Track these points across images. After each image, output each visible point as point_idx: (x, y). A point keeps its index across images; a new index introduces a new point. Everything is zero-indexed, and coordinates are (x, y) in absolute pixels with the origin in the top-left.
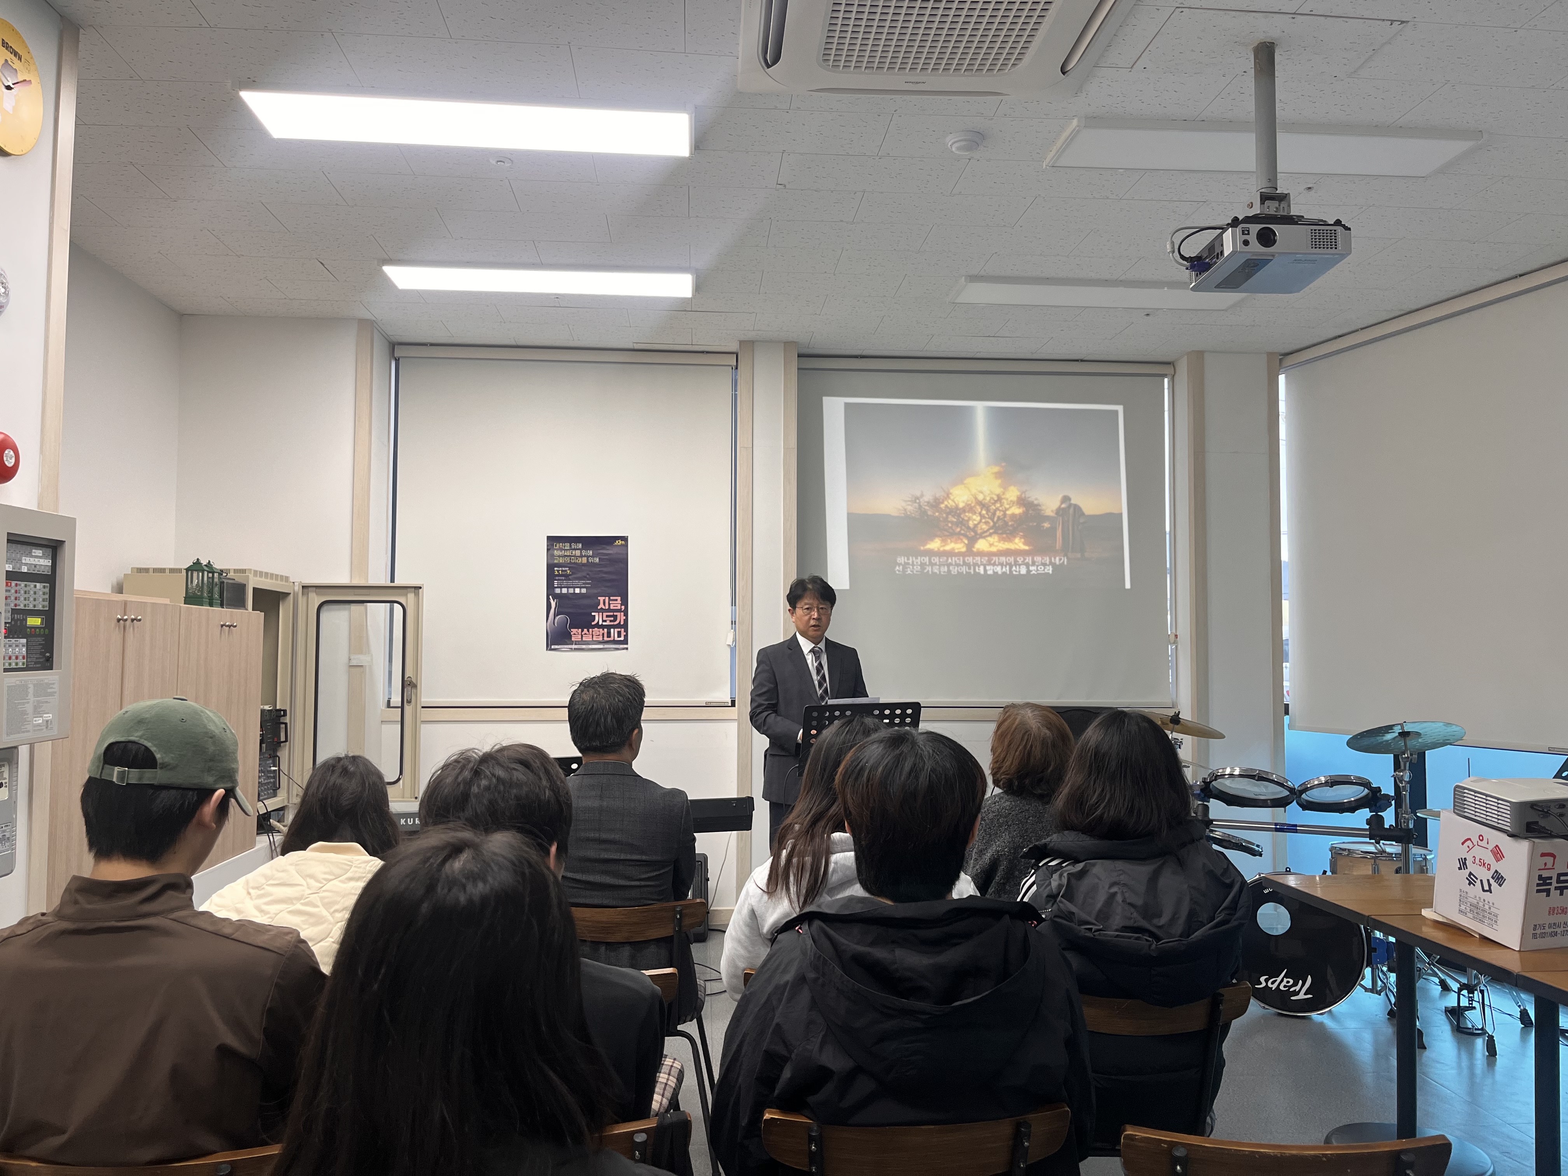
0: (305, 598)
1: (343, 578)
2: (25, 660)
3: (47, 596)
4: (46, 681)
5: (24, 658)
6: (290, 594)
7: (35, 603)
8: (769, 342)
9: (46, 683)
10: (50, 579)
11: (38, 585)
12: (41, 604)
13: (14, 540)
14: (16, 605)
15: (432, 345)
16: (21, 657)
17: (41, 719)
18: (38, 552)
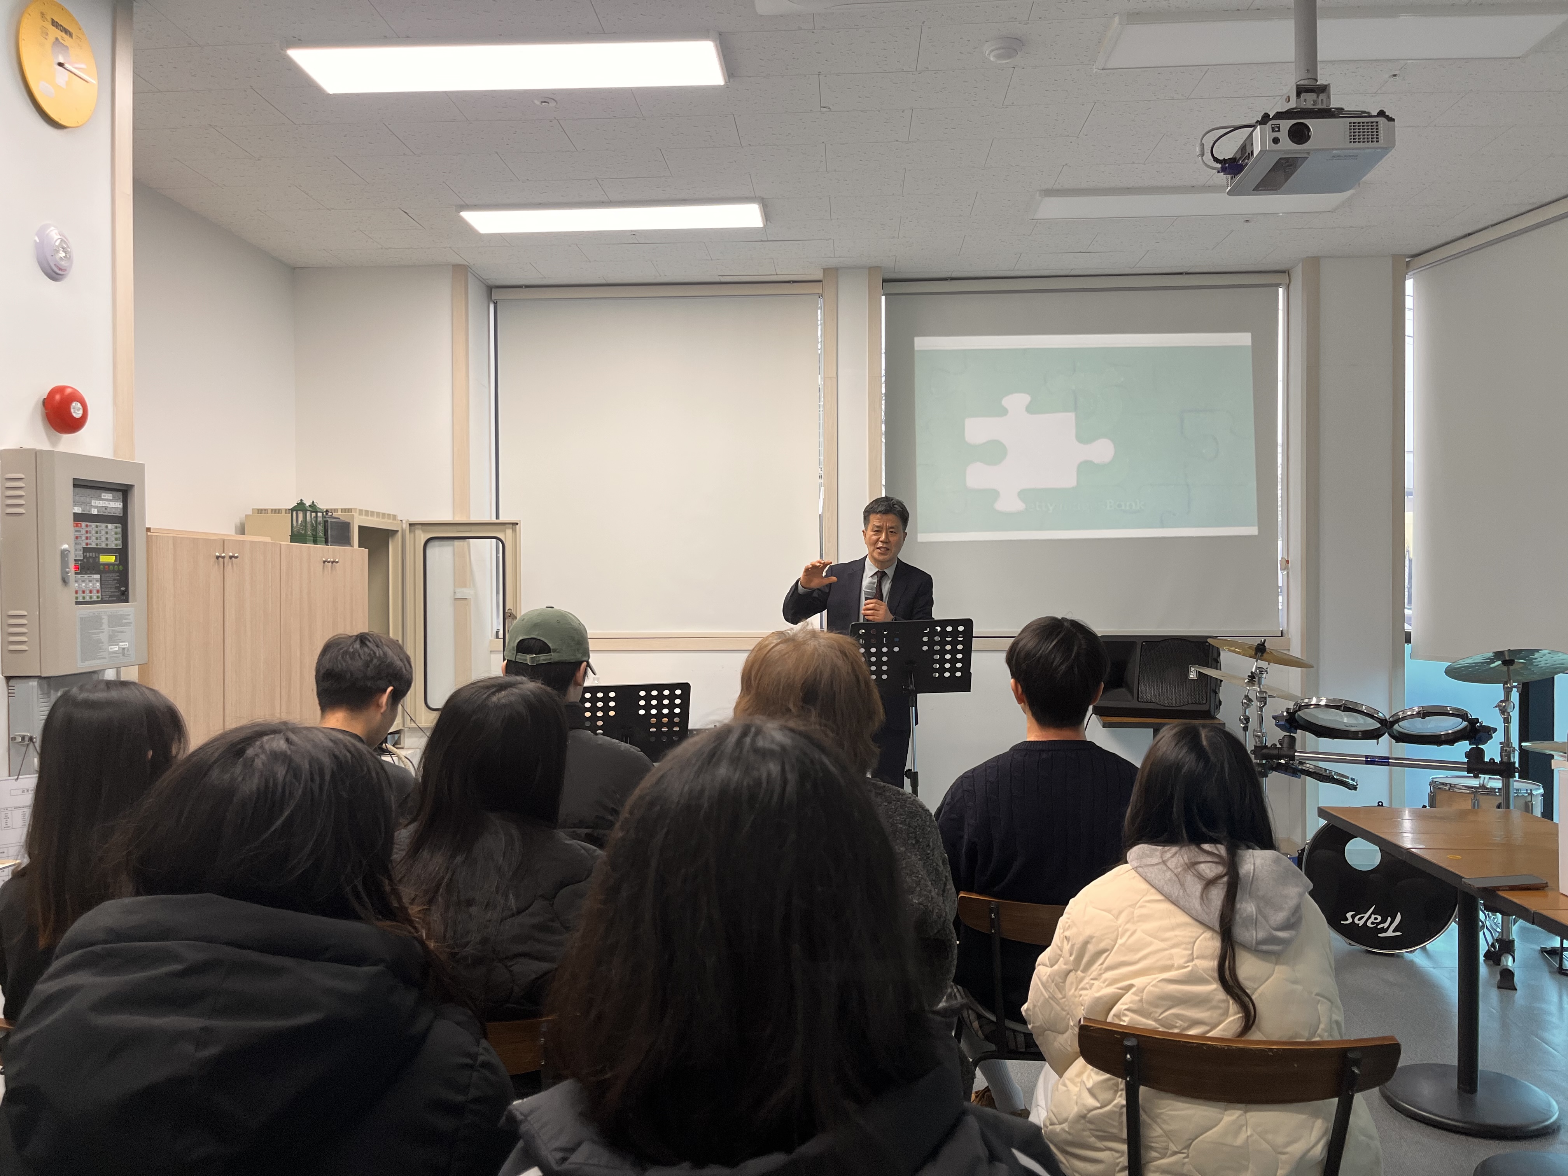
0: (412, 535)
1: (447, 517)
2: (99, 594)
3: (120, 536)
4: (121, 613)
5: (98, 592)
6: (397, 531)
7: (107, 542)
8: (853, 269)
9: (121, 615)
10: (122, 520)
11: (110, 526)
12: (114, 543)
13: (79, 484)
14: (87, 544)
15: (527, 286)
16: (95, 592)
17: (117, 647)
18: (108, 496)
